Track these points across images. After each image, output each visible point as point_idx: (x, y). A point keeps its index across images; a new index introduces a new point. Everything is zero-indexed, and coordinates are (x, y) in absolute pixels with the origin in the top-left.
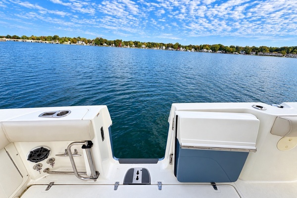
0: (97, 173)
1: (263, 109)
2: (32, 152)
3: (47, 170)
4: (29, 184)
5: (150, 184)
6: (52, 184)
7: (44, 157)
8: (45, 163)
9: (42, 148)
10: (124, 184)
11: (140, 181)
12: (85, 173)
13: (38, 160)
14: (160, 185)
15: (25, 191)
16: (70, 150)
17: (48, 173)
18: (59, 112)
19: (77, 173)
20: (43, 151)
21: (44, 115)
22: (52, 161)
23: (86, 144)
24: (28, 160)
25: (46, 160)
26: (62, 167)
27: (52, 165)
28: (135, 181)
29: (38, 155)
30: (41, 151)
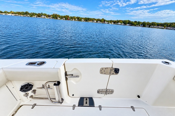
0: (62, 99)
1: (170, 64)
2: (22, 86)
3: (32, 97)
4: (21, 105)
5: (94, 107)
6: (35, 105)
7: (30, 89)
8: (30, 93)
9: (28, 84)
10: (78, 106)
11: (88, 104)
12: (55, 99)
13: (26, 91)
14: (100, 107)
15: (19, 108)
16: (46, 86)
17: (32, 98)
18: (39, 63)
19: (50, 98)
20: (29, 86)
21: (29, 64)
22: (34, 91)
23: (56, 83)
24: (20, 91)
25: (31, 91)
26: (40, 94)
27: (35, 93)
28: (85, 104)
29: (26, 88)
30: (28, 86)
